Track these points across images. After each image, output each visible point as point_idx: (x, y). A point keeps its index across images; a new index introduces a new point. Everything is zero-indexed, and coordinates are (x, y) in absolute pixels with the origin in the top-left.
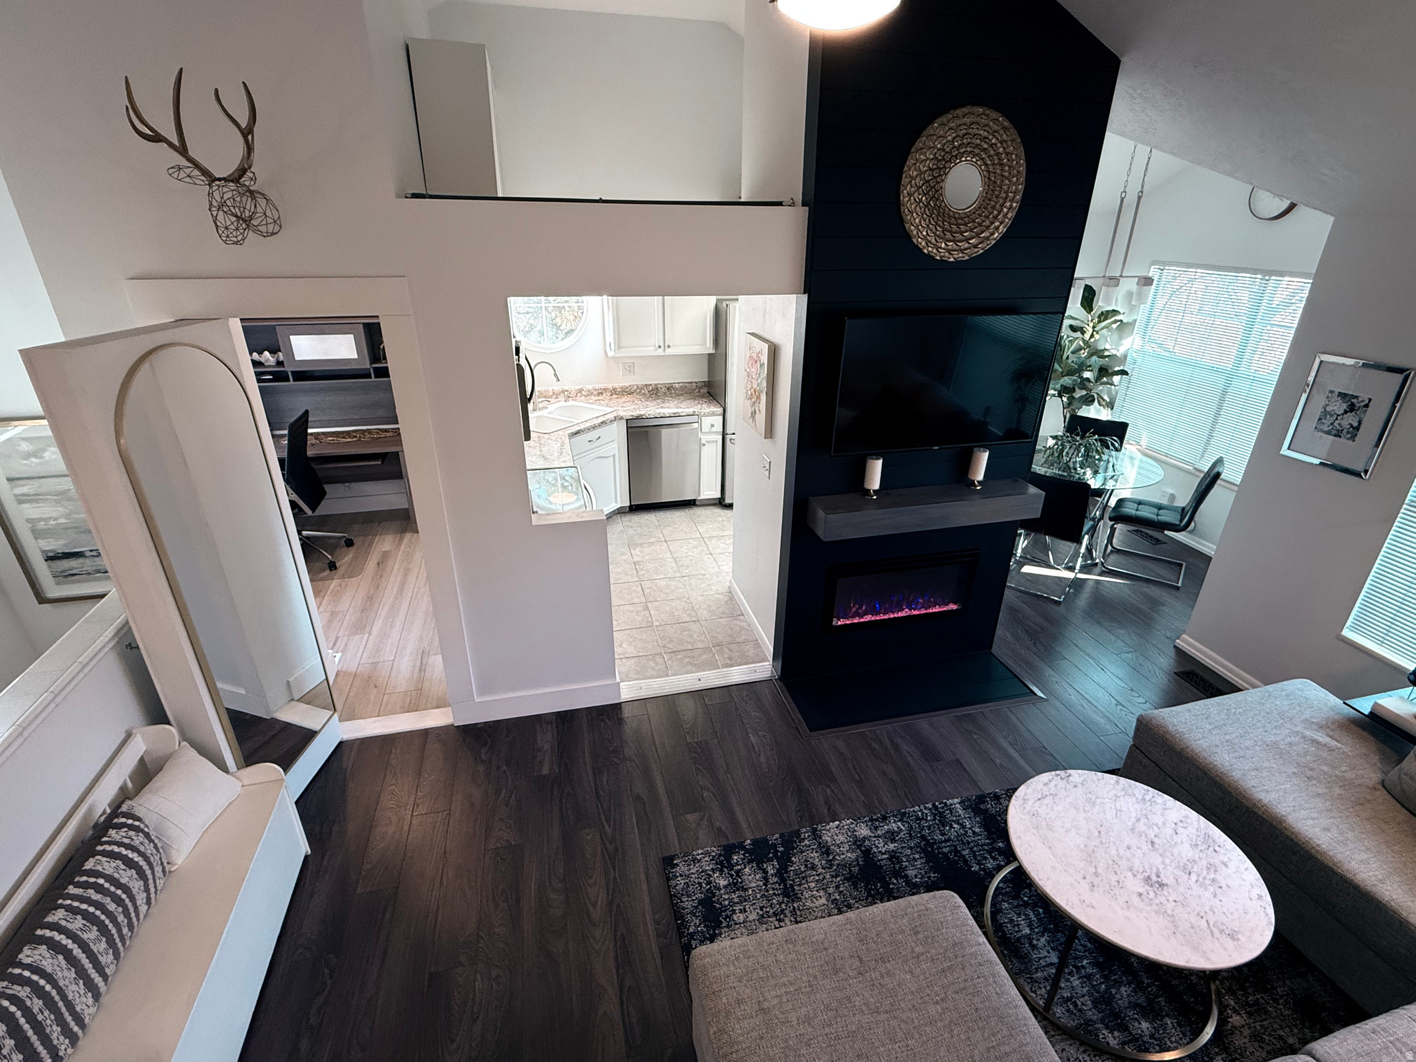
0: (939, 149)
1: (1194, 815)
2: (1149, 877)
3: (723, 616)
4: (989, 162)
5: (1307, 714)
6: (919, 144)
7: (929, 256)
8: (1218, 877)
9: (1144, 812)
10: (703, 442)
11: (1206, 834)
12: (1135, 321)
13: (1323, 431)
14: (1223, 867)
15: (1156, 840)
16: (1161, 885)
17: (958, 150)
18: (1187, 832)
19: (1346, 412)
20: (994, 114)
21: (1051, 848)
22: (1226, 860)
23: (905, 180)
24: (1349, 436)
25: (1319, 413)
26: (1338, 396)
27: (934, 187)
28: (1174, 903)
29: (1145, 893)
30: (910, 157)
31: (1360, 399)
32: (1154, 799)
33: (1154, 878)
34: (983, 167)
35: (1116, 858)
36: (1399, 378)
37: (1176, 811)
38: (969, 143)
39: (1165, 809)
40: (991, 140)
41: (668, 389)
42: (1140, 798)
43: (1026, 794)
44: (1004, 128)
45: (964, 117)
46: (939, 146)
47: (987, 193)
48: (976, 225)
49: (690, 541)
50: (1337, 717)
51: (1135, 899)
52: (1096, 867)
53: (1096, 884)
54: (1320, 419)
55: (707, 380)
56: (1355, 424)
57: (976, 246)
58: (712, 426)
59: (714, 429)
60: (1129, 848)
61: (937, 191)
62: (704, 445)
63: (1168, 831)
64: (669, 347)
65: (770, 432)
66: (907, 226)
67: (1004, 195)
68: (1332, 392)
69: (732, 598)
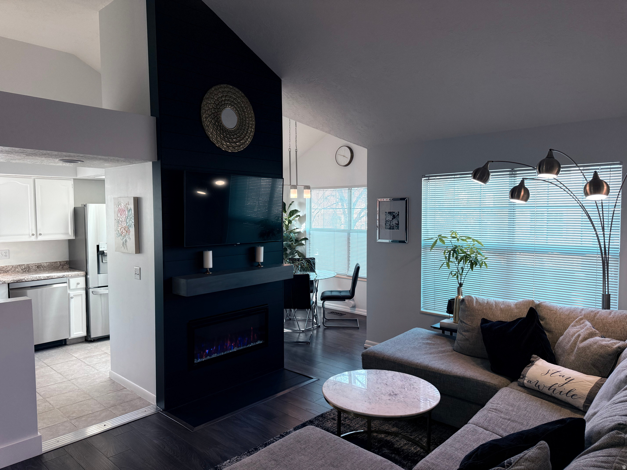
0: (216, 100)
1: (397, 373)
2: (390, 394)
3: (110, 392)
4: (238, 110)
5: (421, 336)
6: (207, 96)
7: (219, 148)
8: (414, 386)
9: (379, 377)
10: (71, 296)
11: (404, 377)
12: (305, 215)
13: (388, 228)
14: (415, 384)
15: (388, 383)
16: (396, 395)
17: (224, 102)
18: (397, 378)
19: (393, 219)
20: (237, 90)
21: (347, 397)
22: (415, 381)
23: (203, 111)
24: (397, 228)
25: (385, 222)
26: (389, 213)
27: (216, 116)
28: (403, 398)
29: (391, 399)
30: (203, 101)
31: (396, 213)
32: (380, 372)
33: (392, 393)
34: (236, 111)
35: (375, 392)
36: (404, 202)
37: (390, 374)
38: (229, 100)
39: (386, 374)
40: (238, 100)
41: (38, 267)
42: (375, 373)
43: (328, 385)
44: (242, 96)
45: (225, 88)
46: (216, 98)
47: (240, 123)
48: (238, 136)
49: (69, 362)
50: (431, 335)
51: (389, 401)
52: (368, 397)
53: (371, 402)
54: (386, 224)
55: (68, 260)
56: (397, 223)
57: (239, 146)
58: (78, 284)
59: (79, 286)
60: (378, 388)
61: (218, 118)
62: (72, 298)
63: (390, 379)
64: (40, 234)
65: (139, 248)
66: (207, 132)
67: (248, 125)
68: (386, 212)
69: (114, 382)
